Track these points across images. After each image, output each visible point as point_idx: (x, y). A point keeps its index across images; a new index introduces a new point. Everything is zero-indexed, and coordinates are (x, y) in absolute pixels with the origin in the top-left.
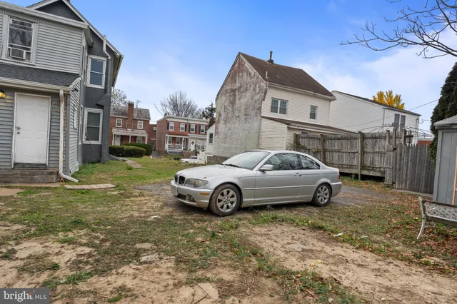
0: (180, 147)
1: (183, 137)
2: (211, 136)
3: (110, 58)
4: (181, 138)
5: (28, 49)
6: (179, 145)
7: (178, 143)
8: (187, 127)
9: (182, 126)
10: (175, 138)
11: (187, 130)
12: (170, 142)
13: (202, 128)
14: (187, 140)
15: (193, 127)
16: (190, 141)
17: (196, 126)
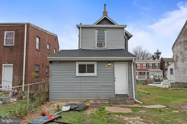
0: (144, 77)
1: (146, 71)
2: (172, 70)
3: (126, 38)
4: (145, 72)
5: (104, 42)
6: (144, 76)
7: (143, 75)
8: (148, 65)
9: (144, 65)
10: (141, 72)
11: (148, 67)
12: (138, 75)
13: (156, 65)
14: (148, 73)
15: (151, 65)
16: (150, 73)
17: (153, 64)
